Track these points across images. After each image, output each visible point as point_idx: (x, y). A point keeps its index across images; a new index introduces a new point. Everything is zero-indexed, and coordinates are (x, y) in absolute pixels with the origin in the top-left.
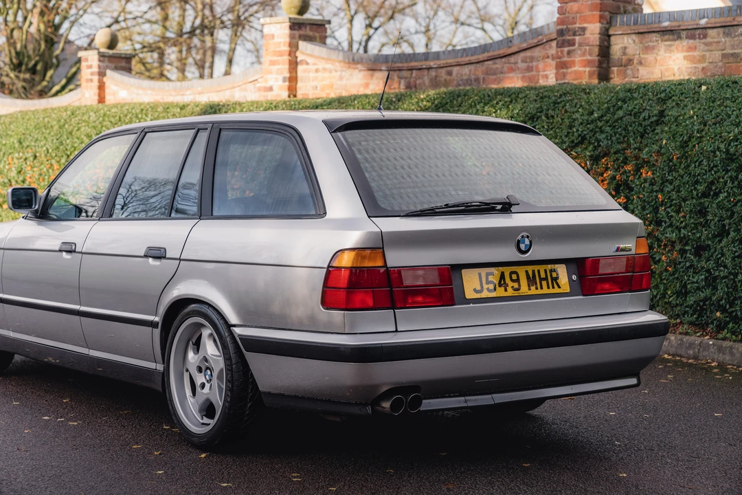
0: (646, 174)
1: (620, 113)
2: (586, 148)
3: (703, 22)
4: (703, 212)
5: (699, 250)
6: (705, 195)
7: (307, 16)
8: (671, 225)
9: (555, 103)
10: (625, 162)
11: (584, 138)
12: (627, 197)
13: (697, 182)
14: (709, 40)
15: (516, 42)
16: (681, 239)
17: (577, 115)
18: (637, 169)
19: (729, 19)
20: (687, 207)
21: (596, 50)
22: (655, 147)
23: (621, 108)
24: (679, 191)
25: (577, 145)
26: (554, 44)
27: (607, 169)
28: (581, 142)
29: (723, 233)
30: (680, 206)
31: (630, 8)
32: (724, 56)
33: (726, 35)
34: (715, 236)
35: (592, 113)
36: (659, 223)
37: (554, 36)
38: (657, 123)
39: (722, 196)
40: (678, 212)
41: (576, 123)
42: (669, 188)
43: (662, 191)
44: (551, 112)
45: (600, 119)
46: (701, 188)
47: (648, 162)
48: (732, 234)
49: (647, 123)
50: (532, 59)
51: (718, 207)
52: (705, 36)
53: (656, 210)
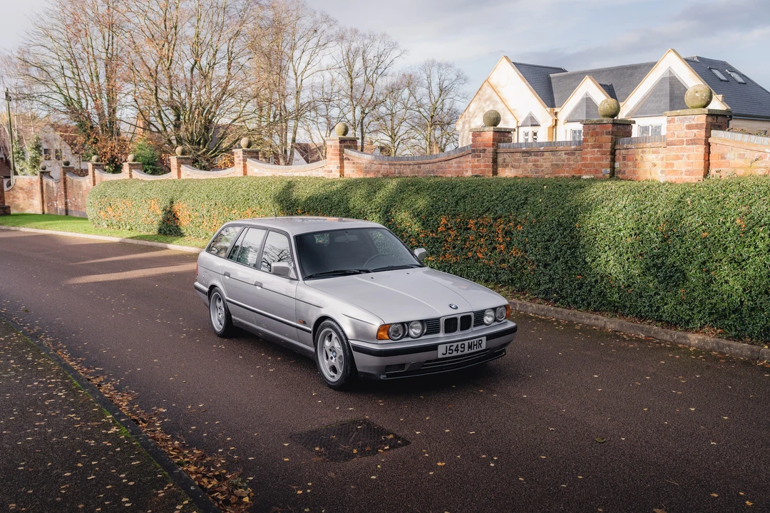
0: (520, 228)
1: (506, 197)
2: (490, 214)
3: (542, 148)
4: (547, 248)
5: (546, 266)
6: (548, 241)
7: (348, 136)
8: (532, 253)
9: (474, 190)
10: (509, 221)
11: (489, 209)
12: (511, 238)
13: (544, 234)
14: (544, 157)
15: (451, 154)
16: (537, 260)
17: (485, 197)
18: (516, 225)
19: (555, 148)
20: (539, 245)
21: (491, 160)
22: (524, 216)
23: (506, 195)
24: (536, 238)
25: (486, 212)
26: (470, 155)
27: (501, 224)
28: (488, 210)
29: (557, 258)
30: (537, 245)
31: (506, 139)
32: (552, 165)
33: (554, 155)
34: (553, 260)
35: (492, 196)
36: (526, 252)
37: (470, 152)
38: (524, 204)
39: (557, 242)
40: (535, 247)
41: (485, 201)
42: (530, 236)
43: (527, 237)
44: (472, 195)
45: (496, 199)
46: (546, 238)
47: (520, 222)
48: (561, 259)
49: (519, 203)
50: (460, 162)
51: (555, 246)
52: (543, 155)
53: (525, 246)
